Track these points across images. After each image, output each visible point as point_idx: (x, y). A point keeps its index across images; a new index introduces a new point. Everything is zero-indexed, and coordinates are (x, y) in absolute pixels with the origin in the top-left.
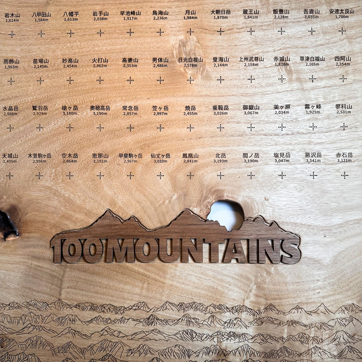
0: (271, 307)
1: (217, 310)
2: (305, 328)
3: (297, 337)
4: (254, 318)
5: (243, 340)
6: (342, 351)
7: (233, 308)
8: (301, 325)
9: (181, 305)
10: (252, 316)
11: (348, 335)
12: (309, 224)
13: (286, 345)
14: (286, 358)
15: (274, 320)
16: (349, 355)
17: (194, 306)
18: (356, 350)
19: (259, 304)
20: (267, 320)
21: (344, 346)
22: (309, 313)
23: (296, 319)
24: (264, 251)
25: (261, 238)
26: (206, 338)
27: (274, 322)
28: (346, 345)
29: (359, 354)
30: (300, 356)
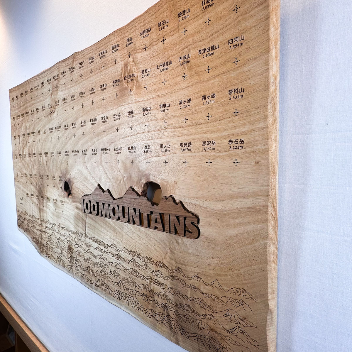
0: (179, 269)
1: (148, 261)
2: (203, 295)
3: (197, 300)
4: (169, 274)
5: (163, 288)
6: (233, 329)
7: (157, 262)
8: (201, 292)
9: (131, 251)
10: (167, 272)
11: (239, 316)
12: (205, 206)
13: (189, 303)
14: (190, 314)
15: (181, 280)
16: (239, 335)
17: (137, 254)
18: (246, 333)
19: (172, 265)
20: (177, 279)
21: (235, 324)
22: (206, 284)
23: (196, 286)
24: (174, 225)
25: (171, 214)
26: (143, 278)
27: (182, 282)
28: (237, 325)
29: (249, 338)
30: (199, 317)
